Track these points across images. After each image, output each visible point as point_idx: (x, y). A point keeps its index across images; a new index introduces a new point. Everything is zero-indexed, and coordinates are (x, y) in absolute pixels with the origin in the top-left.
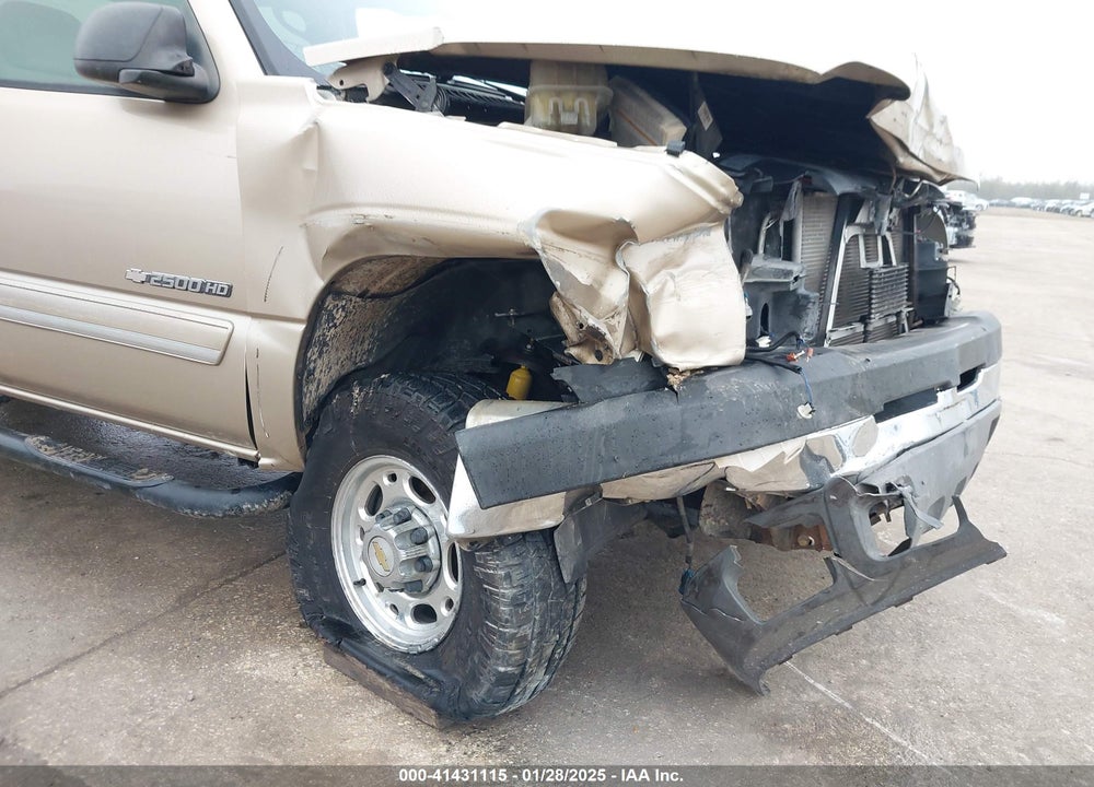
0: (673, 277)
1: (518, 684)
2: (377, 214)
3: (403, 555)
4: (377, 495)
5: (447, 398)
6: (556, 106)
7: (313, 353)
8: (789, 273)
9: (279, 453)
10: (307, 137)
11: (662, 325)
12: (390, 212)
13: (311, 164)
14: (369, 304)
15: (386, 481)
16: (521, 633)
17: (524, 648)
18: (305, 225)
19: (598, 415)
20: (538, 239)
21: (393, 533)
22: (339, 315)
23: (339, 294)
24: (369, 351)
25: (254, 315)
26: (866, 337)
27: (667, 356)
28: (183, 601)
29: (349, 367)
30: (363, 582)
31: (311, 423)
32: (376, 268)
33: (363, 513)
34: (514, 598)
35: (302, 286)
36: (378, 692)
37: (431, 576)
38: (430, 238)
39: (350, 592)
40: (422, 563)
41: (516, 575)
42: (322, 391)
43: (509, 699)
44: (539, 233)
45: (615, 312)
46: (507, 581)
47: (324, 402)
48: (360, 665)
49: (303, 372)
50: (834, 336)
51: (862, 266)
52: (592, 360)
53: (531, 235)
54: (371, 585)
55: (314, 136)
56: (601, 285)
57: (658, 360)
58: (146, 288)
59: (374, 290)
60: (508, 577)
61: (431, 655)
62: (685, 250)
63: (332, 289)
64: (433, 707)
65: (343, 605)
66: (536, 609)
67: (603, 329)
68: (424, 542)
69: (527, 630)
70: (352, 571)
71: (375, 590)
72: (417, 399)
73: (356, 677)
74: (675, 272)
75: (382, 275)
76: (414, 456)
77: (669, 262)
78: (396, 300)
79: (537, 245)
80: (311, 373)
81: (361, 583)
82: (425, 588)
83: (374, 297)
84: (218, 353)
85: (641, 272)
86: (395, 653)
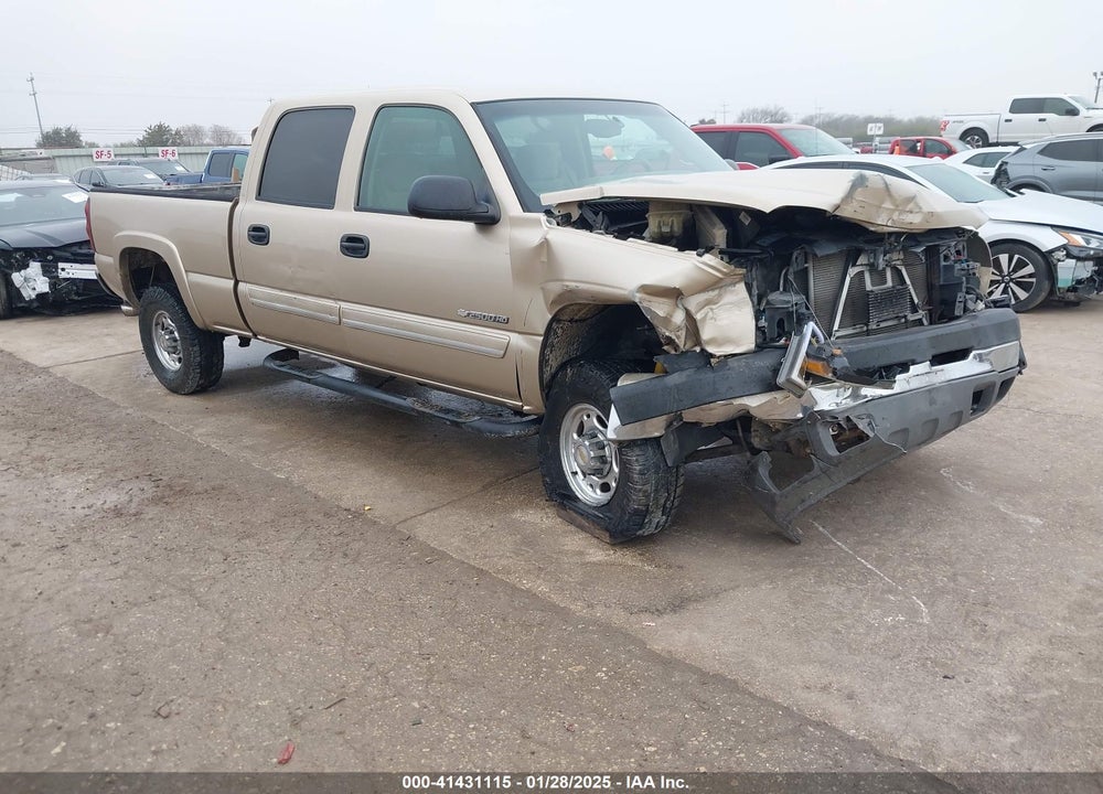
0: (712, 309)
1: (646, 516)
2: (573, 285)
3: (592, 454)
4: (581, 426)
5: (610, 372)
6: (660, 222)
7: (547, 351)
8: (788, 302)
9: (532, 404)
10: (541, 245)
11: (706, 333)
12: (578, 284)
13: (544, 259)
14: (575, 325)
15: (585, 418)
16: (645, 488)
17: (648, 497)
18: (542, 288)
19: (674, 379)
20: (638, 298)
21: (587, 443)
22: (559, 331)
23: (559, 321)
24: (577, 349)
25: (520, 333)
26: (868, 333)
27: (710, 349)
28: (485, 488)
29: (566, 358)
30: (576, 473)
31: (548, 387)
32: (575, 308)
33: (575, 436)
34: (640, 470)
35: (541, 317)
36: (582, 528)
37: (608, 466)
38: (594, 296)
39: (570, 477)
40: (602, 459)
41: (641, 459)
42: (553, 370)
43: (641, 526)
44: (638, 295)
45: (679, 329)
46: (637, 461)
47: (554, 376)
48: (575, 515)
49: (543, 361)
50: (838, 334)
51: (868, 289)
52: (673, 352)
53: (633, 296)
54: (580, 476)
55: (545, 245)
56: (671, 316)
57: (707, 352)
58: (467, 319)
59: (576, 318)
60: (637, 460)
61: (607, 506)
62: (720, 296)
63: (555, 319)
64: (607, 530)
65: (566, 486)
66: (653, 478)
67: (674, 337)
68: (603, 448)
69: (647, 487)
70: (571, 467)
71: (582, 477)
72: (596, 373)
73: (572, 522)
74: (714, 307)
75: (579, 311)
76: (596, 403)
77: (709, 303)
78: (588, 321)
79: (637, 301)
80: (547, 361)
81: (575, 473)
82: (605, 473)
83: (576, 321)
84: (502, 352)
85: (692, 309)
86: (590, 507)
